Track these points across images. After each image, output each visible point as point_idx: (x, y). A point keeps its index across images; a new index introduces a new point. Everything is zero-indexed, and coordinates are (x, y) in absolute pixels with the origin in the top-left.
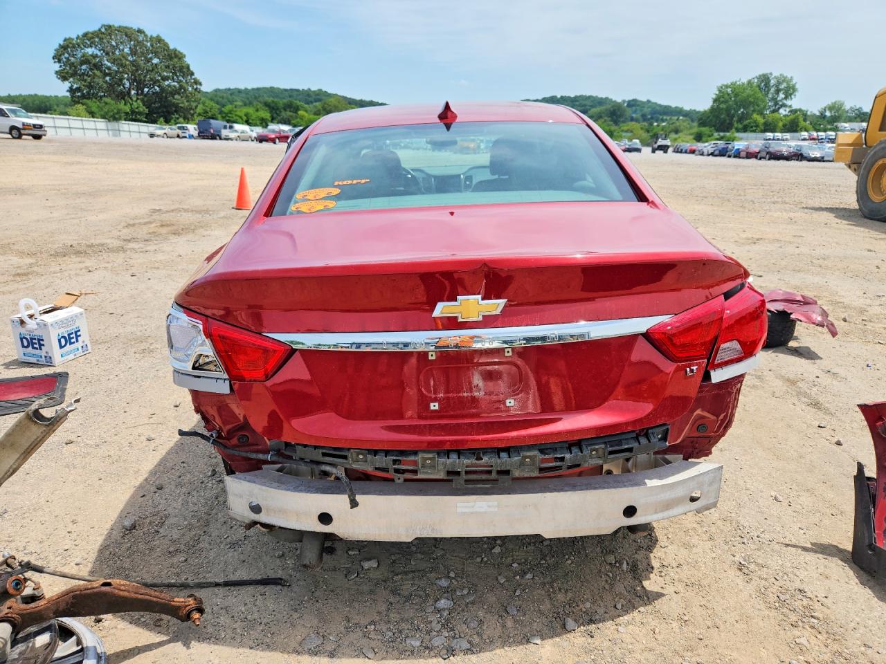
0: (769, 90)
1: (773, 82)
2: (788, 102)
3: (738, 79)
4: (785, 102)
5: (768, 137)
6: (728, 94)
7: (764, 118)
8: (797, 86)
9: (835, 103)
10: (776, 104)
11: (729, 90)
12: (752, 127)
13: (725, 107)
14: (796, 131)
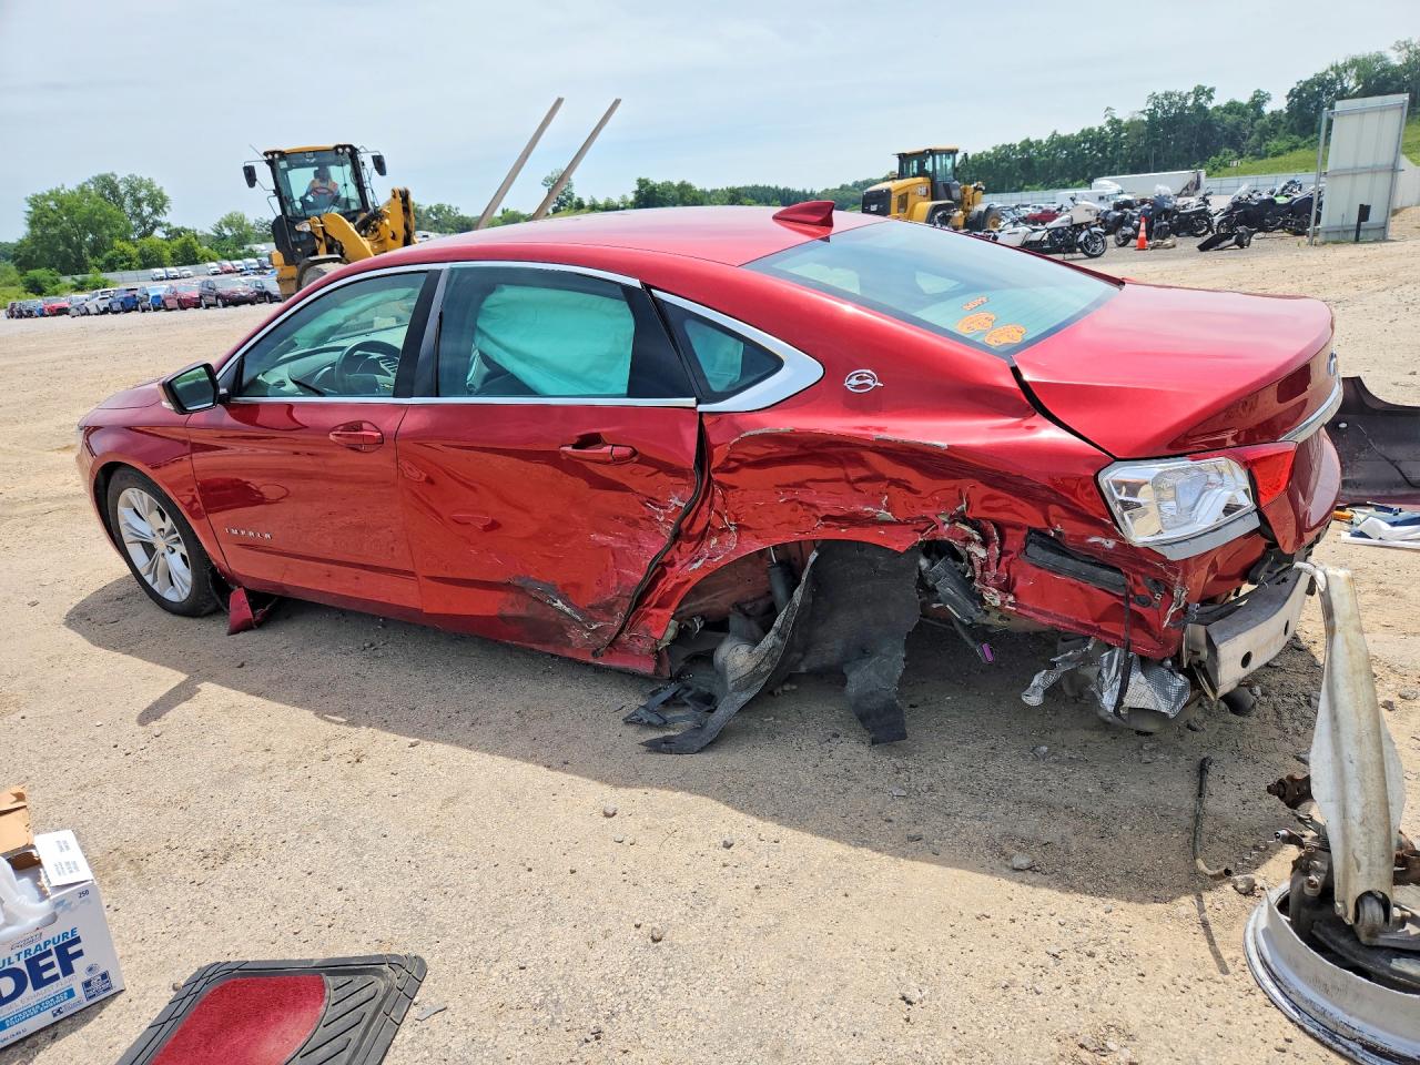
0: (122, 202)
1: (122, 188)
2: (162, 218)
3: (59, 187)
4: (156, 217)
5: (158, 276)
6: (54, 212)
7: (136, 246)
8: (165, 193)
9: (231, 215)
10: (144, 222)
11: (52, 203)
12: (122, 262)
13: (56, 232)
14: (195, 262)
